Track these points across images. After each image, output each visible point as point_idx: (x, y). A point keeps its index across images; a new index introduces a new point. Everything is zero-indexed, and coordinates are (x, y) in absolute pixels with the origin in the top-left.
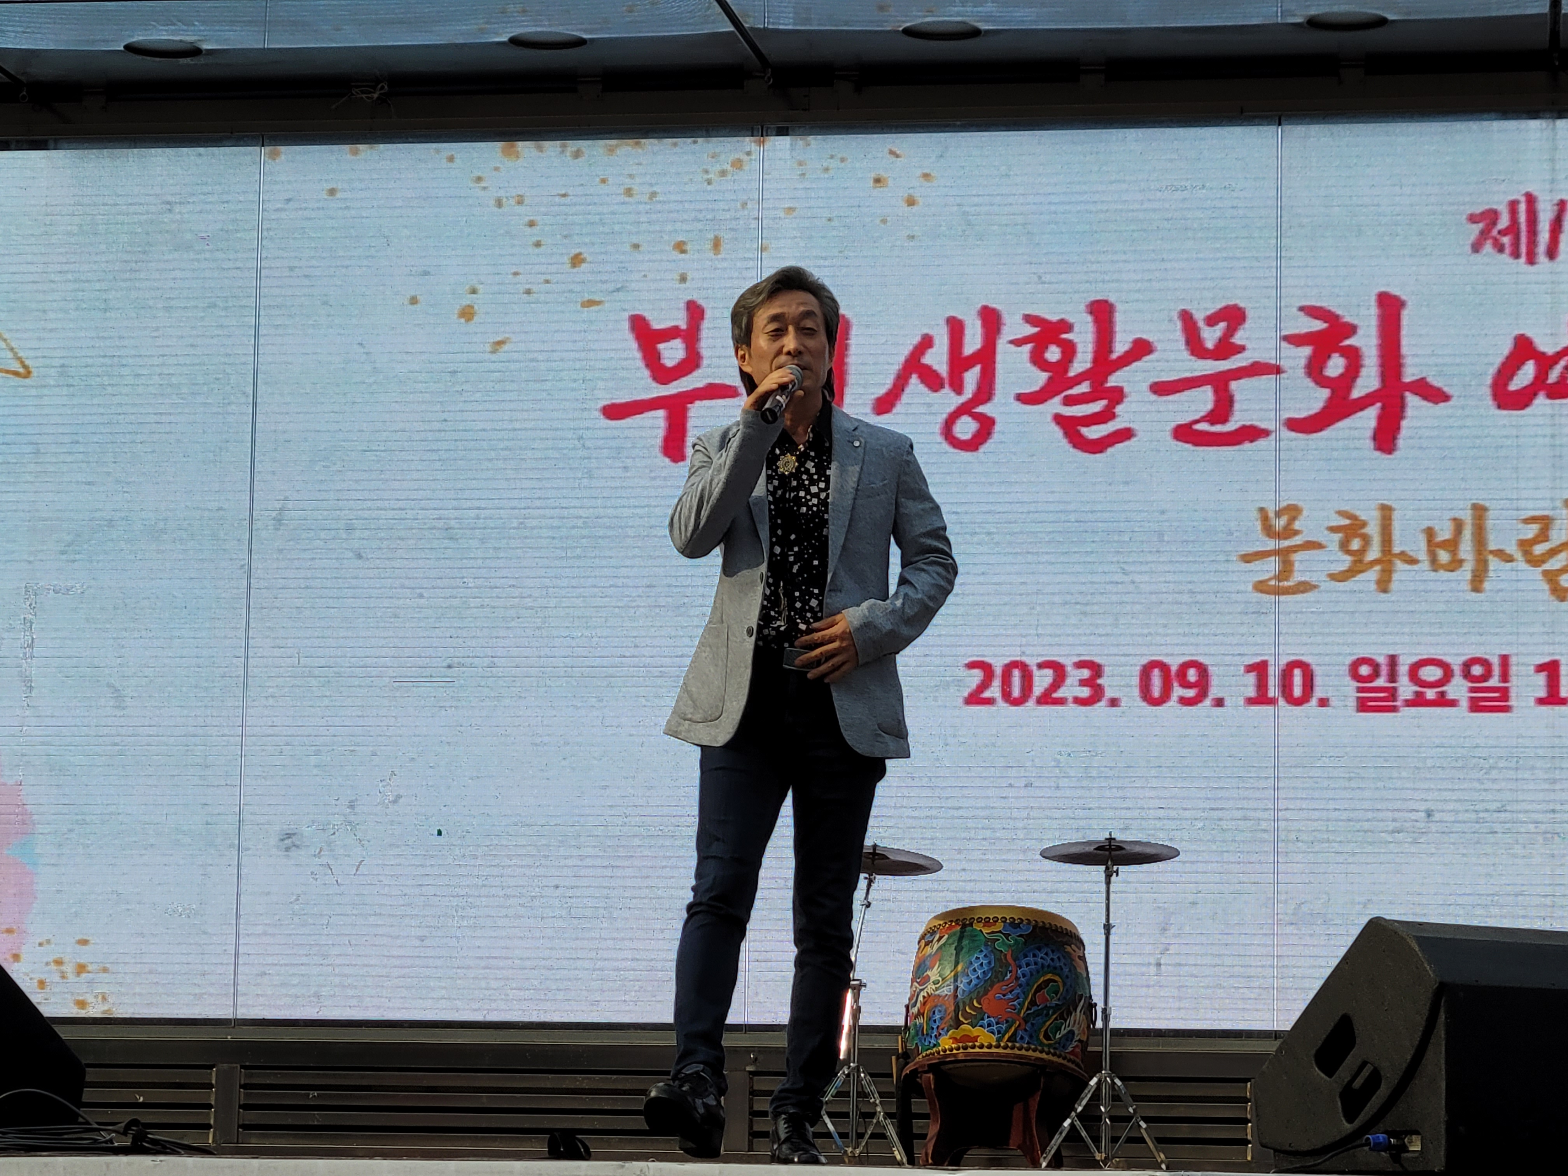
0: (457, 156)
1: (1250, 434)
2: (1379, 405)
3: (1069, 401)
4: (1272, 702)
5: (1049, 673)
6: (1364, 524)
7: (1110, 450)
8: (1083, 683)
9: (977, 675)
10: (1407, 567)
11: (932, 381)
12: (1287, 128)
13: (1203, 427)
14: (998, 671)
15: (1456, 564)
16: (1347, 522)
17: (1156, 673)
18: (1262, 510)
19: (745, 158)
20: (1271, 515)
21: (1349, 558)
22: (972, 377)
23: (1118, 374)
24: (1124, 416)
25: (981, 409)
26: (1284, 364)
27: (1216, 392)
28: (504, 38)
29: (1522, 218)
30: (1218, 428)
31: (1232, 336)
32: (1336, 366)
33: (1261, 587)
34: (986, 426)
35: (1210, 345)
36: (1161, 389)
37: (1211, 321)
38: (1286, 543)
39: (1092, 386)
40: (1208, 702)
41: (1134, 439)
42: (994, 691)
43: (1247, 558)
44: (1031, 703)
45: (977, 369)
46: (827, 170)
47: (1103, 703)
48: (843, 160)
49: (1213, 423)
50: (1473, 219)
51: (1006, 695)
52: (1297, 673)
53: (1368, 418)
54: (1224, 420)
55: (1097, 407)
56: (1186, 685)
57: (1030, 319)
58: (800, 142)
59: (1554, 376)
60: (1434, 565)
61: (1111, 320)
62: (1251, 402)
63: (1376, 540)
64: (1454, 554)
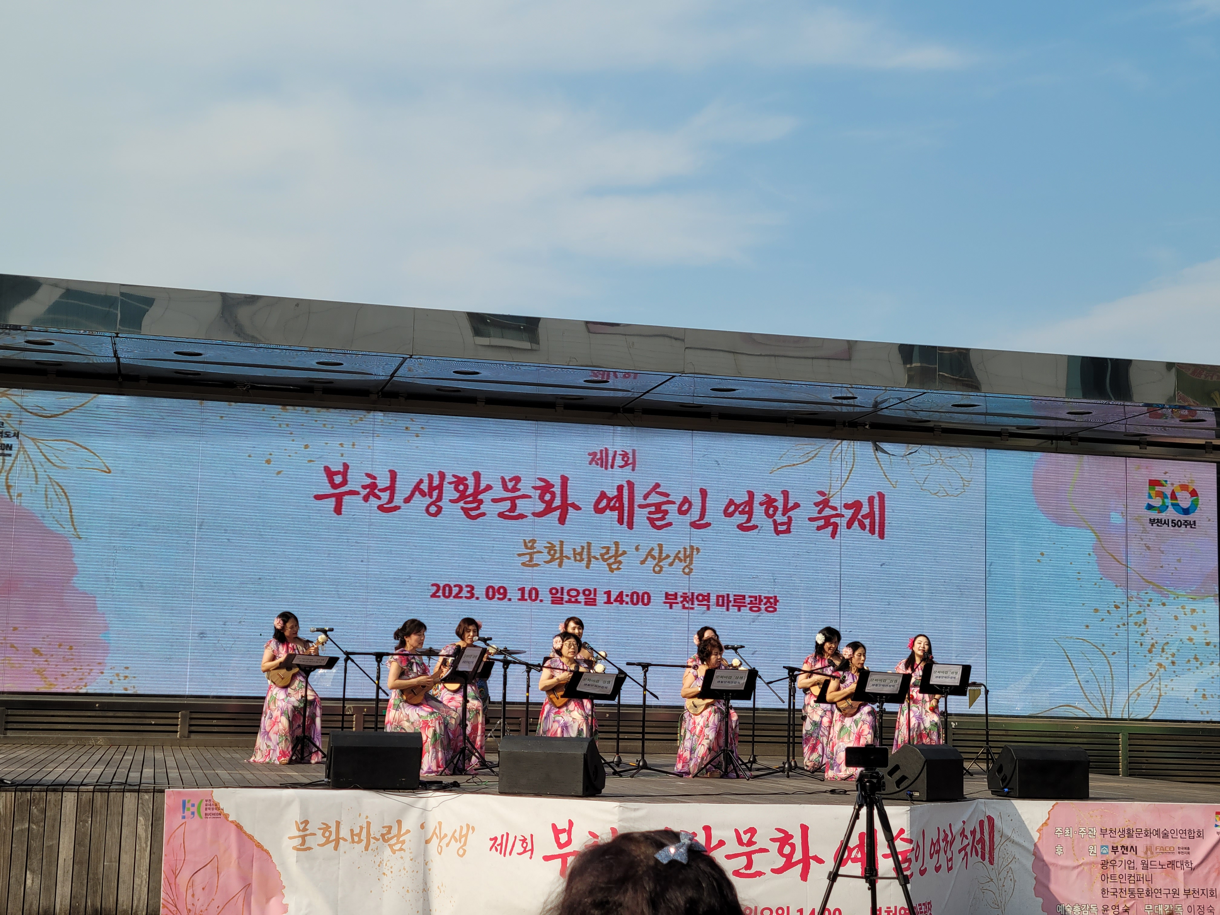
0: (266, 410)
1: (522, 516)
2: (560, 510)
3: (466, 503)
4: (526, 600)
5: (457, 589)
6: (555, 546)
7: (479, 519)
8: (468, 592)
9: (435, 588)
10: (567, 561)
13: (507, 513)
14: (441, 588)
15: (582, 560)
16: (550, 545)
17: (491, 590)
18: (524, 540)
20: (527, 542)
21: (550, 557)
22: (435, 493)
23: (482, 495)
24: (483, 508)
25: (438, 504)
26: (532, 495)
27: (511, 503)
29: (604, 455)
30: (511, 514)
31: (517, 485)
32: (548, 496)
33: (523, 564)
34: (440, 509)
35: (510, 487)
36: (495, 500)
37: (511, 480)
38: (531, 551)
39: (473, 499)
40: (506, 600)
41: (486, 516)
42: (440, 593)
43: (519, 555)
44: (451, 598)
45: (437, 491)
46: (390, 423)
47: (474, 599)
48: (396, 421)
49: (510, 512)
50: (590, 454)
51: (444, 595)
52: (534, 592)
53: (557, 513)
54: (514, 512)
55: (475, 505)
56: (500, 593)
57: (455, 476)
59: (612, 504)
60: (576, 560)
61: (480, 478)
62: (522, 506)
63: (558, 552)
64: (581, 557)
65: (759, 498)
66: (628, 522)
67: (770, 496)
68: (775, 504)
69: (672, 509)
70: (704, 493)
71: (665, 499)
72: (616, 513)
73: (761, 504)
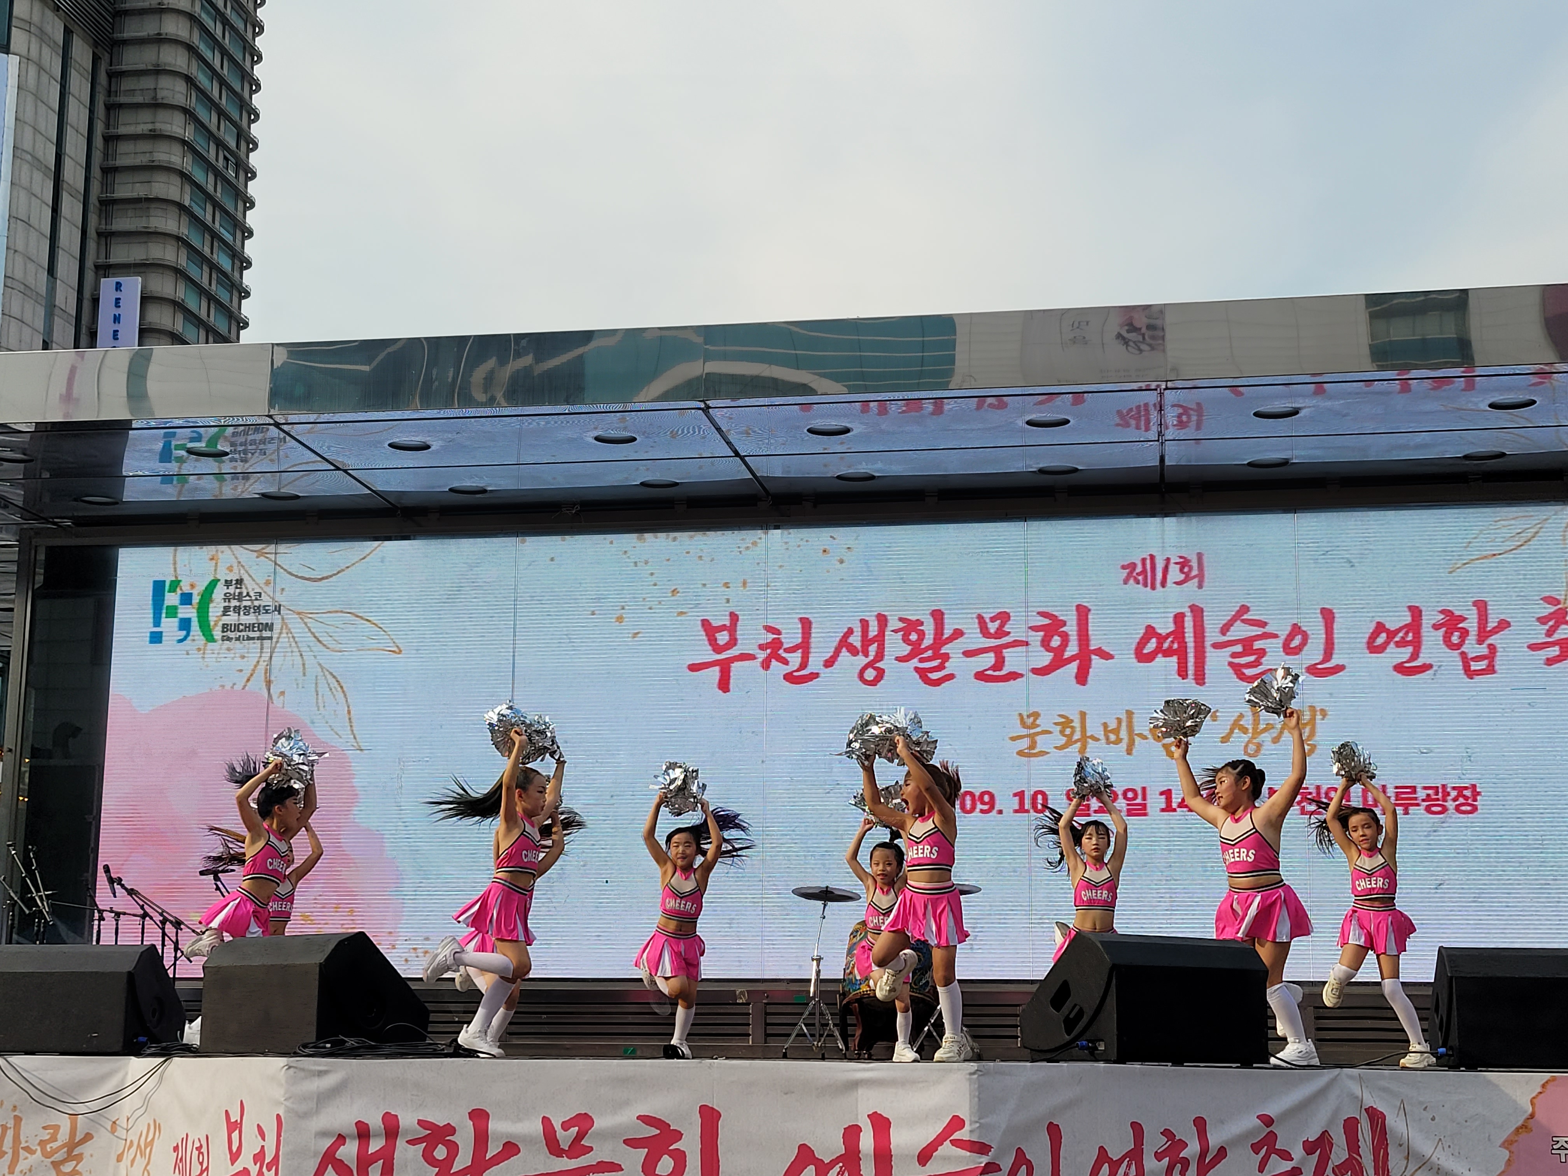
0: (614, 542)
1: (1014, 676)
2: (1078, 661)
3: (922, 660)
4: (1027, 811)
6: (1072, 721)
7: (943, 685)
10: (1093, 742)
11: (853, 651)
12: (1030, 523)
13: (989, 672)
15: (1118, 741)
16: (1063, 720)
17: (969, 798)
18: (1020, 715)
19: (759, 541)
20: (1025, 717)
21: (1065, 739)
22: (873, 649)
23: (947, 646)
24: (950, 667)
25: (877, 665)
26: (1030, 639)
27: (996, 657)
28: (638, 483)
29: (1148, 567)
30: (997, 673)
31: (1003, 626)
32: (1056, 640)
33: (1020, 753)
34: (881, 674)
35: (992, 631)
36: (968, 654)
37: (993, 619)
38: (1032, 731)
39: (934, 653)
40: (994, 812)
41: (954, 680)
43: (1013, 739)
45: (876, 645)
46: (799, 546)
48: (807, 541)
49: (995, 671)
50: (1124, 567)
52: (1040, 797)
53: (1073, 667)
54: (1000, 670)
55: (935, 663)
56: (983, 803)
57: (901, 620)
58: (786, 532)
59: (1166, 645)
60: (1108, 742)
61: (942, 619)
62: (1014, 660)
63: (1078, 729)
64: (1118, 736)
65: (1430, 618)
66: (1196, 674)
67: (1453, 613)
68: (1460, 625)
69: (1273, 647)
70: (1328, 616)
71: (1259, 631)
72: (1174, 659)
73: (1436, 627)
